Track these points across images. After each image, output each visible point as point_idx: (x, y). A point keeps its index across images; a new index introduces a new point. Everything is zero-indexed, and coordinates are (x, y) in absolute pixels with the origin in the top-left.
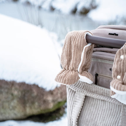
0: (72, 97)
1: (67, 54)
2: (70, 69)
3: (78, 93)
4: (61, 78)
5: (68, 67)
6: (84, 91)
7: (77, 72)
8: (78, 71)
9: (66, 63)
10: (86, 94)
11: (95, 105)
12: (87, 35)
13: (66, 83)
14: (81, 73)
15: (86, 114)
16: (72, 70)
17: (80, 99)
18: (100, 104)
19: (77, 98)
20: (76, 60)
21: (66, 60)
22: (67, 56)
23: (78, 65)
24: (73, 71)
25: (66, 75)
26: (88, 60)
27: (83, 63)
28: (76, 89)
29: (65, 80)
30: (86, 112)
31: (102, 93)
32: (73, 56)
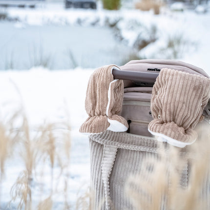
0: (98, 153)
1: (92, 96)
2: (96, 114)
3: (107, 146)
4: (86, 126)
5: (94, 112)
6: (115, 143)
7: (105, 116)
8: (107, 115)
9: (91, 107)
10: (119, 145)
11: (130, 159)
12: (113, 70)
13: (93, 130)
14: (111, 117)
15: (119, 173)
16: (99, 115)
17: (111, 153)
18: (138, 158)
19: (107, 152)
20: (103, 101)
21: (91, 104)
22: (91, 98)
23: (106, 108)
24: (101, 116)
25: (92, 122)
26: (117, 100)
27: (111, 103)
28: (103, 142)
29: (91, 128)
30: (120, 169)
31: (141, 142)
32: (98, 97)
